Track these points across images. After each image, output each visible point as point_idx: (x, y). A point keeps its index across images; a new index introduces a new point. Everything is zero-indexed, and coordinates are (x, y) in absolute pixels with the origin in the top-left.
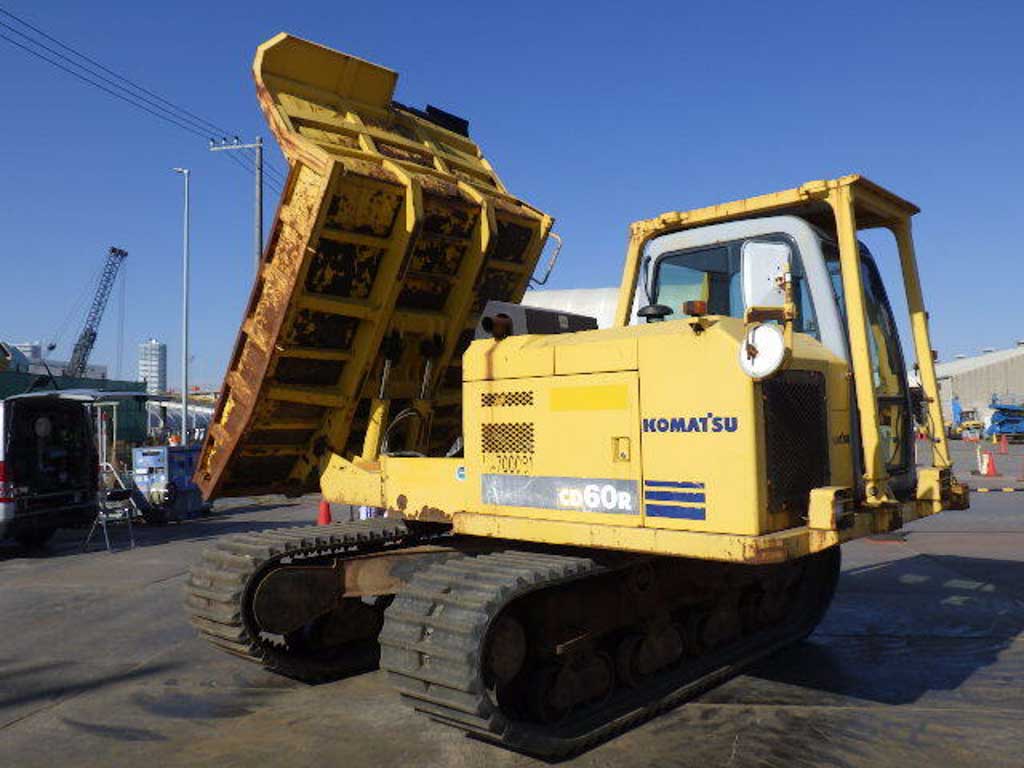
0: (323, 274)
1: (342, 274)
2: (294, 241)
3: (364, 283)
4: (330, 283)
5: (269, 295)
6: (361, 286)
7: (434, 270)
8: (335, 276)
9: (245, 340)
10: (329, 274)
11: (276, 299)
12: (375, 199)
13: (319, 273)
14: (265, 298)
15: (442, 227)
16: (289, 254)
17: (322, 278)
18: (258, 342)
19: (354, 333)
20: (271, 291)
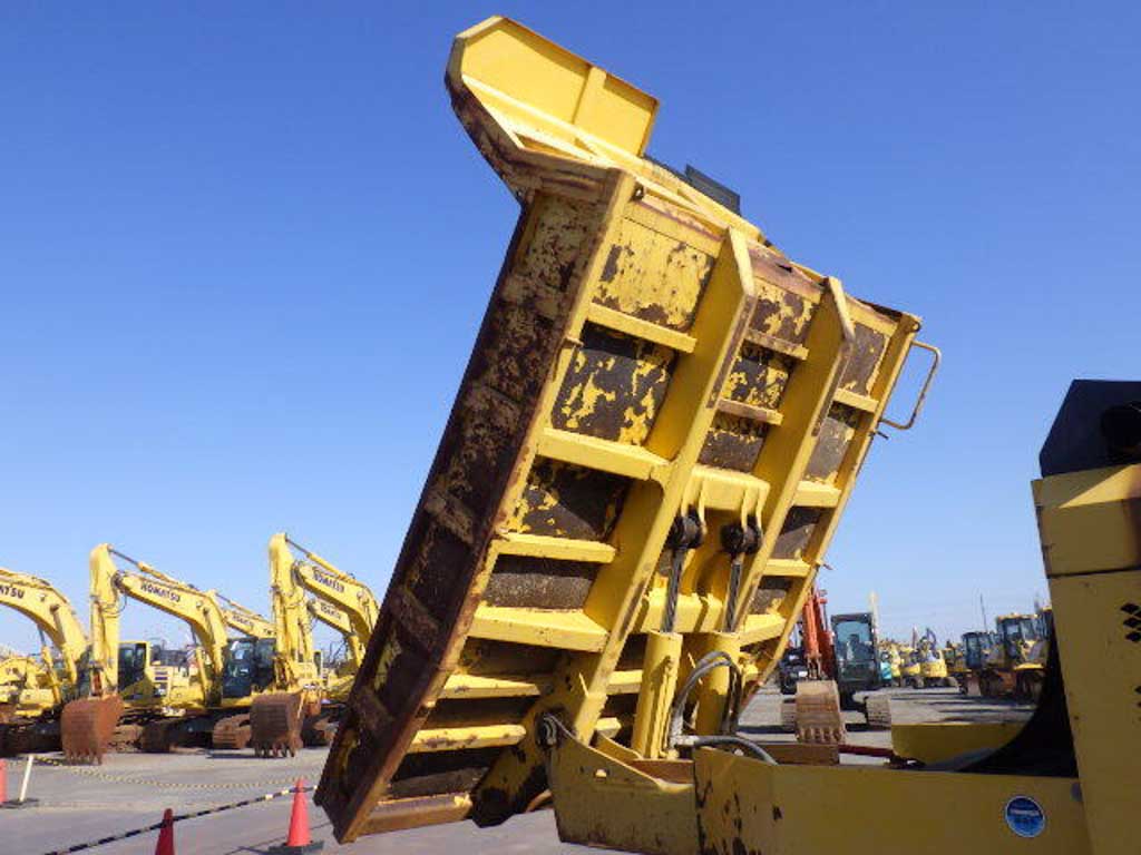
0: (581, 394)
1: (610, 397)
2: (531, 333)
3: (643, 417)
4: (592, 411)
5: (476, 439)
6: (639, 421)
7: (749, 398)
8: (601, 398)
9: (427, 527)
10: (591, 394)
11: (491, 445)
12: (675, 260)
13: (575, 391)
14: (468, 443)
15: (767, 321)
16: (520, 360)
17: (578, 404)
18: (454, 527)
19: (619, 512)
20: (482, 432)
